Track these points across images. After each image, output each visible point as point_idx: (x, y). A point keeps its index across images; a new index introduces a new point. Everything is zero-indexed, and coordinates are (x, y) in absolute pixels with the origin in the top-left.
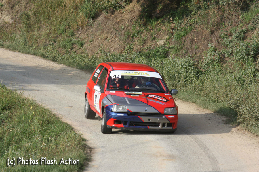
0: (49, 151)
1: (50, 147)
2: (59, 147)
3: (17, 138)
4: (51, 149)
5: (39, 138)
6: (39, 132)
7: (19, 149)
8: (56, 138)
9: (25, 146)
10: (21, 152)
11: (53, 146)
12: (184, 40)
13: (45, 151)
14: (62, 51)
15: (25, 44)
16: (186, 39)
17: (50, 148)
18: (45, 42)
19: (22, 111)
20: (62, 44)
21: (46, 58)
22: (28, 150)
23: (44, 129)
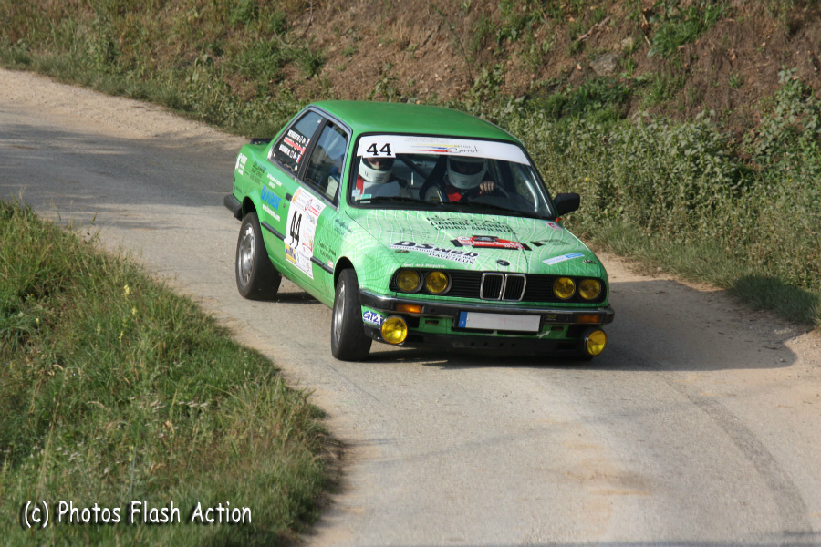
0: (191, 450)
1: (192, 438)
2: (226, 438)
3: (74, 399)
4: (197, 444)
5: (155, 403)
6: (155, 379)
7: (80, 441)
8: (215, 403)
9: (103, 432)
10: (86, 453)
11: (204, 434)
12: (691, 55)
13: (175, 452)
14: (245, 85)
15: (111, 58)
16: (695, 50)
17: (195, 440)
18: (182, 54)
19: (92, 302)
20: (244, 60)
21: (184, 112)
22: (111, 448)
23: (171, 369)
